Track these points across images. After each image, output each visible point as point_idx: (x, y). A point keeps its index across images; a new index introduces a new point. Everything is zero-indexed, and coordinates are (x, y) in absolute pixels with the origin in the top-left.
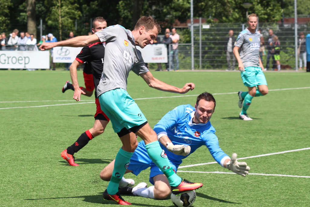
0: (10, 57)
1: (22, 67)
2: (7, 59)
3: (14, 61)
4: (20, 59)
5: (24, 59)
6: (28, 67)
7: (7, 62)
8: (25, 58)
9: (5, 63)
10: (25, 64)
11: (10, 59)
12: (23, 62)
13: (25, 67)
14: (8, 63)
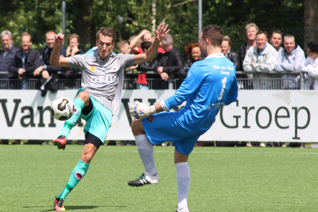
0: (253, 108)
1: (287, 136)
2: (242, 113)
3: (264, 121)
4: (283, 112)
5: (292, 113)
6: (304, 136)
7: (242, 122)
8: (296, 110)
9: (237, 126)
10: (297, 127)
11: (252, 114)
12: (290, 122)
13: (296, 137)
14: (246, 126)
